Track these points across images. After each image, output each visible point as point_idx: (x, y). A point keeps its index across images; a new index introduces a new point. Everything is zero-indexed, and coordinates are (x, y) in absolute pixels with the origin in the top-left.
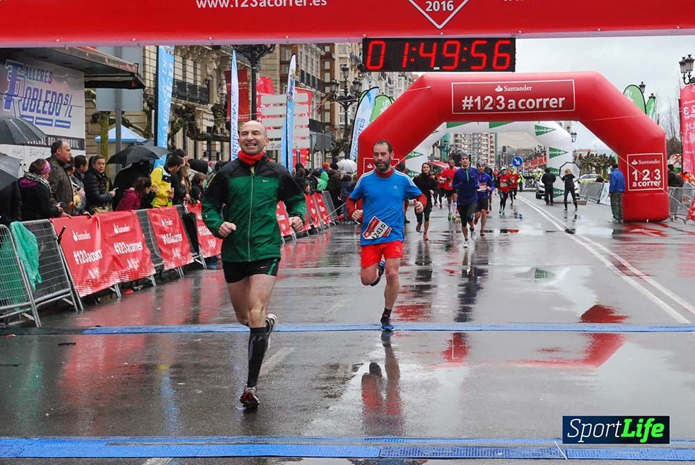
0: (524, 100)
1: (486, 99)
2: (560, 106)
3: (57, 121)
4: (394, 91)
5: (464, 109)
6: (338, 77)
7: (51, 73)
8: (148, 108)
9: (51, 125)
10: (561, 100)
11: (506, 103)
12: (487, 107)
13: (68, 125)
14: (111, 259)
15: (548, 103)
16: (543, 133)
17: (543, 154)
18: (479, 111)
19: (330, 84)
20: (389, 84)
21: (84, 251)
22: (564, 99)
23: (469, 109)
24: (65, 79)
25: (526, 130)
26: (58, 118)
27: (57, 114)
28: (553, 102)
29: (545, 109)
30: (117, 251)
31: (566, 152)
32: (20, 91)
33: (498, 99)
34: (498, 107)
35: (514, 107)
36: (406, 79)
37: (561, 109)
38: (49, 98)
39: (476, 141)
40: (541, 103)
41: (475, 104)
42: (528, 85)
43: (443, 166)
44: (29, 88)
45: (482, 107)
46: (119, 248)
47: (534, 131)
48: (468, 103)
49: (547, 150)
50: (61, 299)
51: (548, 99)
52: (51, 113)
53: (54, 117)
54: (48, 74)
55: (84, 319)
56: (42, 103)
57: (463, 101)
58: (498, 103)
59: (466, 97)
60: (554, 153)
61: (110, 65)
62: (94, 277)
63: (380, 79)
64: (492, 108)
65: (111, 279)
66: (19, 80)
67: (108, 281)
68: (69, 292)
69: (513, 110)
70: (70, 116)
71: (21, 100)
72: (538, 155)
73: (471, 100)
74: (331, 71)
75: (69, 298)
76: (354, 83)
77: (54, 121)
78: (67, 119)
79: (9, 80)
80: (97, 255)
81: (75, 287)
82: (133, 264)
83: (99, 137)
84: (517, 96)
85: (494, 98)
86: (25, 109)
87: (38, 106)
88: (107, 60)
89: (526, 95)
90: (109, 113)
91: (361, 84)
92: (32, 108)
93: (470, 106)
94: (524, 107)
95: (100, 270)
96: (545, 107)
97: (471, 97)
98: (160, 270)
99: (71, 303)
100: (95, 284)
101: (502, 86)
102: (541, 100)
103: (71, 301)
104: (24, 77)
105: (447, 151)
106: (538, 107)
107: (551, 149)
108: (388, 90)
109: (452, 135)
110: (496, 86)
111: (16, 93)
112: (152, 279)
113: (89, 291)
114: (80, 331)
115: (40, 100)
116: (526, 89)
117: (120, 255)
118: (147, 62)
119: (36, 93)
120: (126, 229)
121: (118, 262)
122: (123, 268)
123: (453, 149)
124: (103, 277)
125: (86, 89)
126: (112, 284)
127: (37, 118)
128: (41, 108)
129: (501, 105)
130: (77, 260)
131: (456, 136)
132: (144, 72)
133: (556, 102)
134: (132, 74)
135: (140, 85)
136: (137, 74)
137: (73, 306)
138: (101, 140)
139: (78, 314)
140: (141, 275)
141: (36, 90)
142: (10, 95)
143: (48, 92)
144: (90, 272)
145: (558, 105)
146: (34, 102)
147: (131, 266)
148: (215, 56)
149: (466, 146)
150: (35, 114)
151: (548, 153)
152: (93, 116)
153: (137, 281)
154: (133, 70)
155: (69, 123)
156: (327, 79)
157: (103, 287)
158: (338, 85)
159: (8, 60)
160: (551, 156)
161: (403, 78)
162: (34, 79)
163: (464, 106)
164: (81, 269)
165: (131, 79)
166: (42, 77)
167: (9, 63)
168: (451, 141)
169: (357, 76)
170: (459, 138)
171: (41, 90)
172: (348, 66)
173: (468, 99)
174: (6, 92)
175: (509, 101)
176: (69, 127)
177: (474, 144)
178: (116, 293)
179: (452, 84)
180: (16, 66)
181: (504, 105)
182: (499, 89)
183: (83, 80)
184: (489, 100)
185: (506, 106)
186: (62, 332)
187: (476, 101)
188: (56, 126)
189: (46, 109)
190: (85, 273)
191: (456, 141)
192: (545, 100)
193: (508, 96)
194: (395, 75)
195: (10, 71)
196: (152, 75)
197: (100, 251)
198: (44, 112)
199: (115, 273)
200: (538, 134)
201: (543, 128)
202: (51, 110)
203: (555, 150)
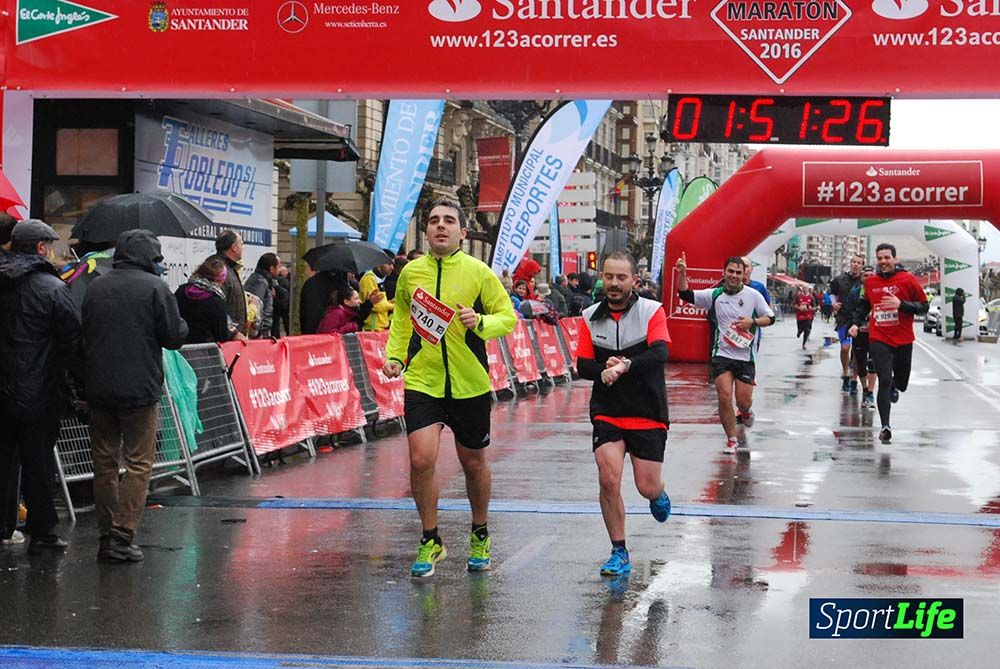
0: (908, 190)
1: (852, 187)
2: (961, 198)
3: (233, 204)
4: (722, 174)
5: (820, 200)
6: (641, 151)
7: (227, 136)
8: (366, 190)
9: (224, 210)
10: (963, 190)
11: (882, 193)
12: (853, 199)
13: (249, 210)
14: (304, 401)
15: (943, 193)
16: (935, 237)
17: (936, 269)
18: (842, 204)
19: (629, 160)
20: (714, 163)
21: (265, 390)
22: (966, 188)
23: (827, 200)
24: (247, 145)
25: (912, 233)
26: (235, 200)
27: (234, 195)
28: (950, 192)
29: (938, 203)
30: (312, 391)
31: (969, 266)
32: (182, 161)
33: (870, 186)
34: (869, 198)
35: (893, 199)
36: (739, 155)
37: (961, 202)
38: (223, 173)
39: (840, 247)
40: (933, 194)
41: (836, 193)
42: (915, 167)
43: (789, 283)
44: (195, 157)
45: (847, 198)
46: (315, 387)
47: (923, 233)
48: (826, 192)
49: (942, 263)
50: (230, 457)
51: (943, 189)
52: (224, 193)
53: (228, 198)
54: (222, 137)
55: (262, 487)
56: (212, 179)
57: (819, 189)
58: (869, 192)
59: (824, 184)
60: (952, 266)
61: (311, 126)
62: (277, 427)
63: (701, 155)
64: (860, 200)
65: (302, 430)
66: (181, 145)
67: (298, 434)
68: (241, 448)
69: (889, 203)
70: (251, 198)
71: (182, 174)
72: (930, 269)
73: (830, 188)
74: (632, 142)
75: (241, 456)
76: (663, 159)
77: (229, 204)
78: (248, 202)
79: (167, 145)
80: (283, 396)
81: (250, 441)
82: (334, 411)
83: (295, 229)
84: (898, 183)
85: (865, 185)
86: (188, 186)
87: (207, 182)
88: (306, 120)
89: (911, 182)
90: (310, 194)
91: (673, 162)
92: (199, 185)
93: (829, 195)
94: (908, 200)
95: (287, 418)
96: (938, 199)
97: (831, 183)
98: (373, 419)
99: (244, 463)
100: (278, 436)
101: (876, 168)
102: (933, 189)
103: (245, 460)
104: (187, 141)
105: (798, 260)
106: (928, 199)
107: (947, 261)
108: (713, 170)
109: (804, 238)
110: (867, 168)
111: (176, 164)
112: (362, 432)
113: (270, 447)
114: (253, 504)
115: (210, 174)
116: (911, 172)
117: (317, 397)
118: (368, 125)
119: (204, 163)
120: (326, 360)
121: (312, 406)
122: (319, 416)
123: (805, 257)
124: (290, 427)
125: (278, 161)
126: (303, 437)
127: (205, 200)
128: (210, 185)
129: (874, 196)
130: (254, 402)
131: (811, 239)
132: (362, 137)
133: (955, 193)
134: (342, 140)
135: (353, 157)
136: (349, 140)
137: (246, 468)
138: (298, 232)
139: (254, 477)
140: (346, 427)
141: (205, 159)
142: (169, 166)
143: (222, 163)
144: (272, 419)
145: (957, 197)
146: (201, 177)
147: (331, 413)
148: (465, 117)
149: (825, 254)
150: (202, 194)
151: (943, 266)
152: (288, 198)
153: (340, 434)
154: (344, 134)
155: (250, 207)
156: (625, 154)
157: (291, 441)
158: (640, 162)
159: (166, 117)
160: (948, 271)
161: (736, 154)
162: (202, 144)
163: (821, 196)
164: (259, 416)
165: (340, 146)
166: (213, 141)
167: (168, 121)
168: (803, 246)
169: (668, 149)
170: (814, 242)
171: (212, 160)
172: (655, 136)
173: (827, 185)
174: (163, 161)
175: (886, 190)
176: (249, 213)
177: (836, 251)
178: (308, 450)
179: (804, 163)
180: (177, 125)
181: (878, 196)
182: (872, 173)
183: (271, 147)
184: (856, 188)
185: (882, 197)
186: (228, 503)
187: (837, 188)
188: (232, 211)
189: (219, 187)
190: (266, 421)
191: (811, 246)
192: (939, 190)
193: (885, 183)
194: (723, 149)
195: (169, 133)
196: (374, 143)
197: (287, 390)
198: (215, 192)
199: (308, 423)
200: (928, 238)
201: (936, 230)
202: (225, 189)
203: (954, 262)
